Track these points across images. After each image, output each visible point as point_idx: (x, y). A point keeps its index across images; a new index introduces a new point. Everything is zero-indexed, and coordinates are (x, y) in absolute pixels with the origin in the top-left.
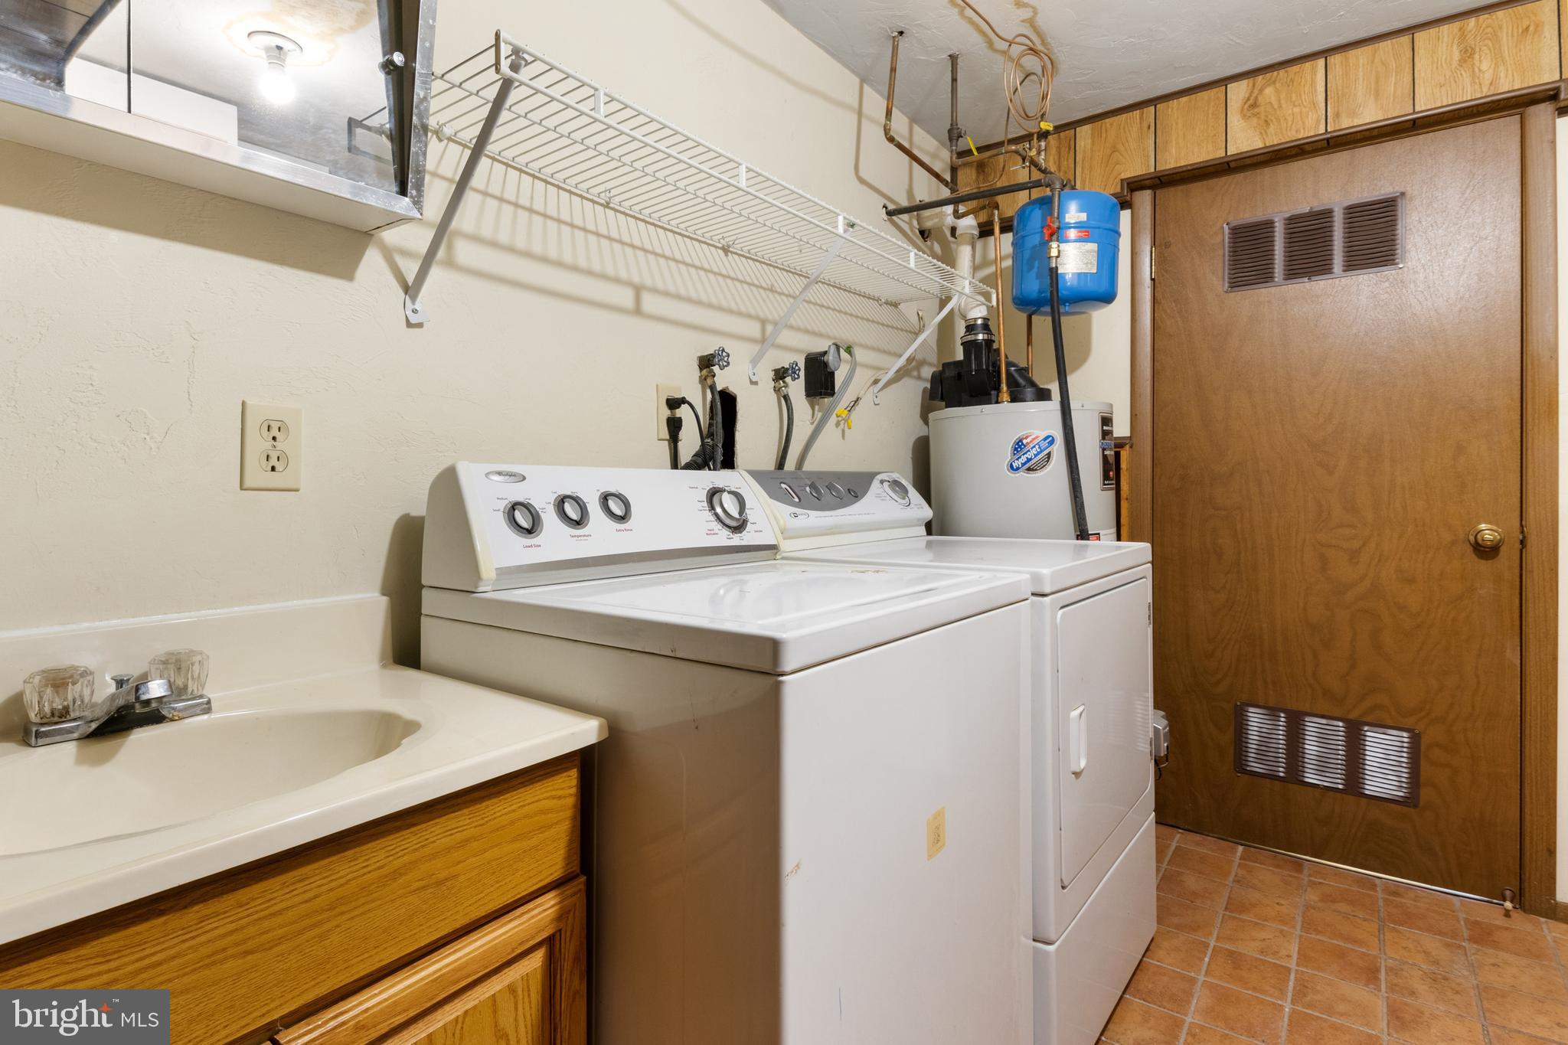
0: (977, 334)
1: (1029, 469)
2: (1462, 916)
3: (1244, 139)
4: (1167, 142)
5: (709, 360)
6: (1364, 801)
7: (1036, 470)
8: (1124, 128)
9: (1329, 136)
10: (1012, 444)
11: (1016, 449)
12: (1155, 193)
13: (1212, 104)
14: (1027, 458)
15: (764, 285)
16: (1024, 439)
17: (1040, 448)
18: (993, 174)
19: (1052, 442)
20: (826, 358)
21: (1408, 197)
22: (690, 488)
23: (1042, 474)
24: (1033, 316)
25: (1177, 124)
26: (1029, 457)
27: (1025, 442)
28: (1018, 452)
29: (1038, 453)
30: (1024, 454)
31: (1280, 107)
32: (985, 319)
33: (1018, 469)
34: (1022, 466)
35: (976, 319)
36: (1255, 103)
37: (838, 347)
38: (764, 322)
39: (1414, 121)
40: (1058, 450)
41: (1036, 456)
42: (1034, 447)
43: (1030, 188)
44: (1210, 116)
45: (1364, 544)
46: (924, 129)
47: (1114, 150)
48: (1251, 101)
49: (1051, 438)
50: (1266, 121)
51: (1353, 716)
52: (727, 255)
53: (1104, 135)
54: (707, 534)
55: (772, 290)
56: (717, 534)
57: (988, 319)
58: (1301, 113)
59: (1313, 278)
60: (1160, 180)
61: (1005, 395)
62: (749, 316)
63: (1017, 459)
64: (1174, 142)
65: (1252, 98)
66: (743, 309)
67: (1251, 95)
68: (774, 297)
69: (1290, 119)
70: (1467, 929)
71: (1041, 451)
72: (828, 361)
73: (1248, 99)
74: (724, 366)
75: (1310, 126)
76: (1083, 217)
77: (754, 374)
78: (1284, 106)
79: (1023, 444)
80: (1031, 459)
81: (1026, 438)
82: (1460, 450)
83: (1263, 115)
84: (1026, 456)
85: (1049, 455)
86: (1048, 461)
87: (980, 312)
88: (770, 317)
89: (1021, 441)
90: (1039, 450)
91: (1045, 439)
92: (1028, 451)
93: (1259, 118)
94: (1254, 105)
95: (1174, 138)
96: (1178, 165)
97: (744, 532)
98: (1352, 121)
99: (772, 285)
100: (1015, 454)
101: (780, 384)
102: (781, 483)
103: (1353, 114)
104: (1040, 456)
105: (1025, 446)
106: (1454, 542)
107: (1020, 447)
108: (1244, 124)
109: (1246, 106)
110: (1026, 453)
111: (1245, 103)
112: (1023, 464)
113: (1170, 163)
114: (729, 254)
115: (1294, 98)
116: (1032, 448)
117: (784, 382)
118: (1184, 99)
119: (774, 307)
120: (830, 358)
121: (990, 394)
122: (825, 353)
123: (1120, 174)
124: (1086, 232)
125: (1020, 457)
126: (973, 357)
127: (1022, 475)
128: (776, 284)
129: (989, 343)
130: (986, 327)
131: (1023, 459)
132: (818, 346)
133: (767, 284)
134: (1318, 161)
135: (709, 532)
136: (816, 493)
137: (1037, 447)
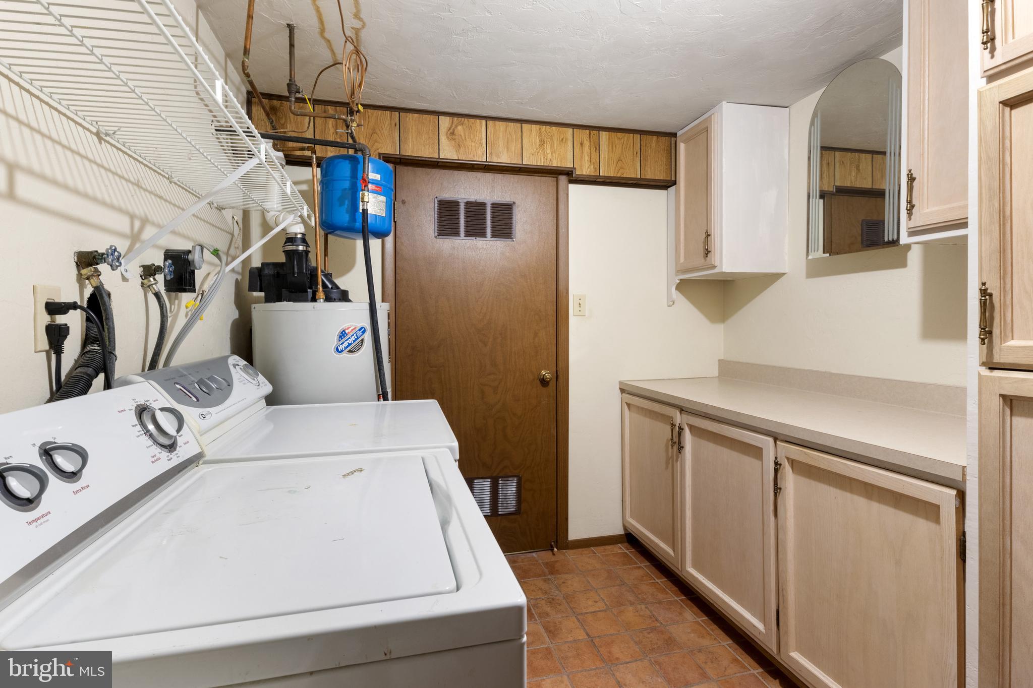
0: (298, 245)
1: (350, 351)
2: (540, 562)
3: (448, 153)
4: (406, 138)
5: (94, 257)
6: (499, 517)
7: (354, 352)
8: (380, 120)
9: (487, 163)
10: (338, 333)
11: (340, 337)
12: (395, 167)
13: (431, 124)
14: (348, 343)
15: (132, 179)
16: (346, 329)
17: (357, 336)
18: (284, 119)
19: (364, 332)
20: (190, 257)
21: (516, 204)
22: (119, 412)
23: (359, 353)
24: (329, 235)
25: (412, 129)
26: (350, 343)
27: (347, 331)
28: (342, 339)
29: (356, 340)
30: (346, 341)
31: (466, 139)
32: (304, 235)
33: (342, 351)
34: (345, 349)
35: (296, 234)
36: (453, 132)
37: (202, 247)
38: (132, 217)
39: (521, 168)
40: (368, 337)
41: (354, 341)
42: (353, 335)
43: (348, 148)
44: (430, 131)
45: (499, 383)
46: (233, 65)
47: (374, 132)
48: (451, 131)
49: (363, 329)
50: (459, 145)
51: (495, 475)
52: (100, 143)
53: (367, 119)
54: (153, 462)
55: (137, 185)
56: (159, 459)
57: (305, 235)
58: (475, 146)
59: (478, 238)
60: (400, 160)
61: (321, 295)
62: (120, 210)
63: (342, 344)
64: (410, 140)
65: (452, 129)
66: (115, 203)
67: (451, 126)
68: (140, 191)
69: (470, 148)
70: (546, 568)
71: (358, 338)
72: (193, 261)
73: (450, 129)
74: (117, 267)
75: (478, 156)
76: (378, 177)
77: (127, 271)
78: (467, 139)
79: (345, 333)
80: (351, 344)
81: (348, 328)
82: (536, 334)
83: (457, 140)
84: (347, 341)
85: (362, 340)
86: (361, 345)
87: (300, 228)
88: (137, 212)
89: (344, 331)
90: (356, 337)
91: (360, 330)
92: (349, 338)
93: (455, 142)
94: (453, 134)
95: (410, 137)
96: (413, 155)
97: (178, 448)
98: (499, 160)
99: (138, 181)
100: (340, 340)
101: (150, 281)
102: (175, 383)
103: (498, 156)
104: (357, 342)
105: (347, 335)
106: (534, 380)
107: (343, 335)
108: (448, 143)
109: (449, 132)
110: (347, 340)
111: (448, 131)
112: (346, 348)
113: (408, 152)
114: (103, 142)
115: (472, 137)
116: (352, 336)
117: (155, 279)
118: (416, 115)
119: (142, 205)
120: (196, 257)
121: (307, 292)
122: (189, 252)
123: (378, 149)
124: (380, 189)
125: (343, 343)
126: (296, 263)
127: (345, 355)
128: (141, 180)
129: (307, 252)
130: (304, 241)
131: (346, 344)
132: (180, 245)
133: (135, 179)
134: (479, 175)
135: (153, 459)
136: (207, 389)
137: (355, 335)
